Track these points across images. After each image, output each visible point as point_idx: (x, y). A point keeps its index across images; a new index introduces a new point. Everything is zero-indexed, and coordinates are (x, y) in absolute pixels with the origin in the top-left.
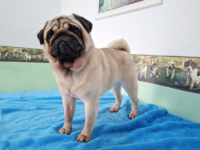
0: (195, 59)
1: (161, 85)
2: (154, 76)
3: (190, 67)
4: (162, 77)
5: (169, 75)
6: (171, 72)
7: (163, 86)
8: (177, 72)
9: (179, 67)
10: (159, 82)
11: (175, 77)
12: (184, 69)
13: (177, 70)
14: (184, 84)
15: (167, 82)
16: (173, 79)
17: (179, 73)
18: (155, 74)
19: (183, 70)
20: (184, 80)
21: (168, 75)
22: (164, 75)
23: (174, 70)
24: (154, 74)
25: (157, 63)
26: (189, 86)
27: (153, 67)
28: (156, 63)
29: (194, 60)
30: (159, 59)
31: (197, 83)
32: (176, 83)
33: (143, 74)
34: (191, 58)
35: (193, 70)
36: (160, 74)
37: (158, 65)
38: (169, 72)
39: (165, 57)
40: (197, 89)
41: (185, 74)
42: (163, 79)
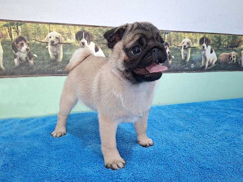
0: (208, 34)
1: (176, 73)
3: (204, 45)
4: (176, 62)
6: (186, 53)
7: (178, 73)
8: (193, 52)
9: (195, 45)
11: (191, 58)
12: (200, 48)
13: (192, 49)
14: (200, 65)
15: (182, 66)
16: (189, 62)
17: (195, 52)
19: (198, 49)
20: (200, 61)
21: (183, 57)
22: (179, 58)
23: (190, 50)
25: (169, 42)
26: (204, 66)
28: (167, 42)
30: (170, 36)
31: (211, 61)
32: (193, 66)
34: (205, 34)
35: (207, 48)
37: (170, 45)
39: (179, 33)
40: (211, 67)
42: (178, 63)
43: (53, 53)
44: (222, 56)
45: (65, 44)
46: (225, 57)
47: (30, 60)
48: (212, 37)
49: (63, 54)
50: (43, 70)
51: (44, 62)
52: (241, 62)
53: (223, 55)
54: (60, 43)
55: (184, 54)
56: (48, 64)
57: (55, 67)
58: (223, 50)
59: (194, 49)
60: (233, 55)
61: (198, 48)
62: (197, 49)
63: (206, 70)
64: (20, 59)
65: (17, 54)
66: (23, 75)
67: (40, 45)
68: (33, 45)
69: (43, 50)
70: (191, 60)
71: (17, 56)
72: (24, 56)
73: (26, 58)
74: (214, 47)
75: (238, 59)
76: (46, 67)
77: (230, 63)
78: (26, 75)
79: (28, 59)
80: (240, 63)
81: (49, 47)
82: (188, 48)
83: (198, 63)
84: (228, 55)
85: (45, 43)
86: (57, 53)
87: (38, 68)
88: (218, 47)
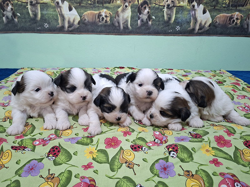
2: (145, 24)
3: (195, 3)
5: (168, 18)
6: (170, 13)
10: (154, 30)
12: (188, 7)
18: (147, 19)
20: (188, 22)
24: (145, 20)
26: (194, 29)
27: (142, 8)
32: (178, 28)
33: (125, 23)
36: (154, 18)
38: (168, 13)
41: (189, 14)
43: (32, 13)
44: (219, 18)
45: (41, 3)
46: (224, 18)
47: (15, 18)
49: (41, 13)
50: (25, 27)
51: (26, 20)
52: (248, 25)
53: (221, 16)
54: (37, 3)
55: (168, 15)
56: (29, 22)
57: (35, 25)
58: (222, 9)
59: (181, 9)
60: (236, 17)
61: (186, 8)
62: (184, 8)
63: (196, 34)
64: (7, 18)
65: (5, 13)
66: (10, 31)
67: (21, 5)
68: (16, 5)
69: (24, 9)
70: (177, 21)
71: (5, 15)
72: (10, 15)
73: (12, 16)
75: (244, 22)
76: (28, 25)
77: (231, 27)
78: (13, 31)
79: (13, 17)
80: (246, 26)
81: (29, 6)
82: (173, 7)
83: (185, 26)
84: (228, 17)
85: (25, 3)
86: (35, 12)
87: (22, 26)
88: (215, 6)
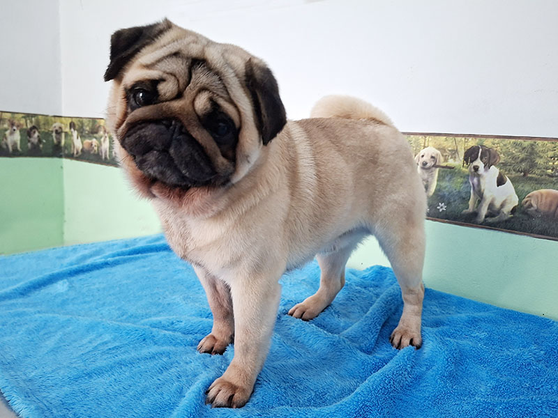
23: (436, 172)
29: (491, 144)
35: (486, 170)
48: (505, 145)
74: (509, 171)
